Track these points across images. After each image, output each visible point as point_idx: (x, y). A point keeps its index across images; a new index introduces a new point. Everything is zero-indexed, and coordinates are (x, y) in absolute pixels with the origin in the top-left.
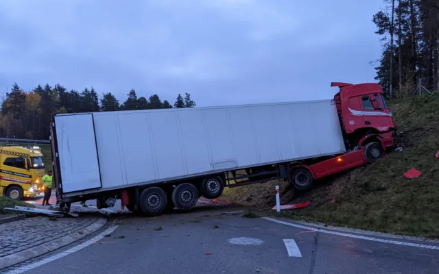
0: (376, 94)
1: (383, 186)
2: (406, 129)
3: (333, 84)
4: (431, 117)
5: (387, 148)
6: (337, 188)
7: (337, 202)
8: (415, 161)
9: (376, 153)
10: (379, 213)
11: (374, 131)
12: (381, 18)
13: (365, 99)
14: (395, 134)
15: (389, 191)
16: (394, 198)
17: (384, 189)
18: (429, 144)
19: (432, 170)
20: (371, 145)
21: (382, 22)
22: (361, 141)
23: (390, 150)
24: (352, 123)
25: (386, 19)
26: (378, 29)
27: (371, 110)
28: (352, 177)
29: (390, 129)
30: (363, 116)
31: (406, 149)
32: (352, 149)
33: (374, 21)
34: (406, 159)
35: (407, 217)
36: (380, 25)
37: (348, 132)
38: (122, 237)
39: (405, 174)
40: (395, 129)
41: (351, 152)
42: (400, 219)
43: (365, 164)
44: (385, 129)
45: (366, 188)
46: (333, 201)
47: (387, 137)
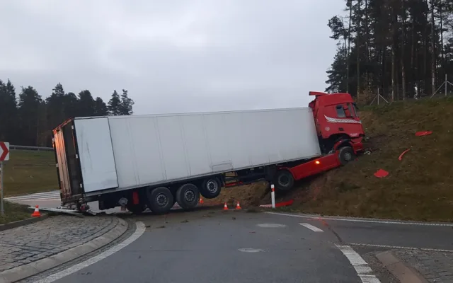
0: (348, 104)
1: (357, 185)
2: (372, 135)
3: (311, 93)
4: (392, 125)
5: (357, 152)
6: (316, 188)
7: (318, 199)
8: (382, 163)
9: (348, 156)
10: (356, 207)
11: (347, 136)
12: (336, 23)
13: (339, 108)
14: (364, 140)
15: (363, 188)
16: (368, 195)
17: (359, 187)
18: (393, 149)
19: (397, 170)
20: (344, 150)
21: (337, 27)
22: (336, 145)
23: (360, 153)
24: (328, 129)
25: (341, 24)
26: (333, 34)
27: (344, 118)
28: (329, 178)
29: (360, 135)
30: (338, 123)
31: (374, 153)
32: (327, 154)
33: (330, 25)
34: (375, 162)
35: (381, 208)
36: (335, 29)
37: (324, 137)
38: (163, 227)
39: (375, 174)
40: (364, 135)
41: (326, 156)
42: (375, 211)
43: (339, 166)
44: (355, 135)
45: (343, 187)
46: (315, 199)
47: (357, 142)
